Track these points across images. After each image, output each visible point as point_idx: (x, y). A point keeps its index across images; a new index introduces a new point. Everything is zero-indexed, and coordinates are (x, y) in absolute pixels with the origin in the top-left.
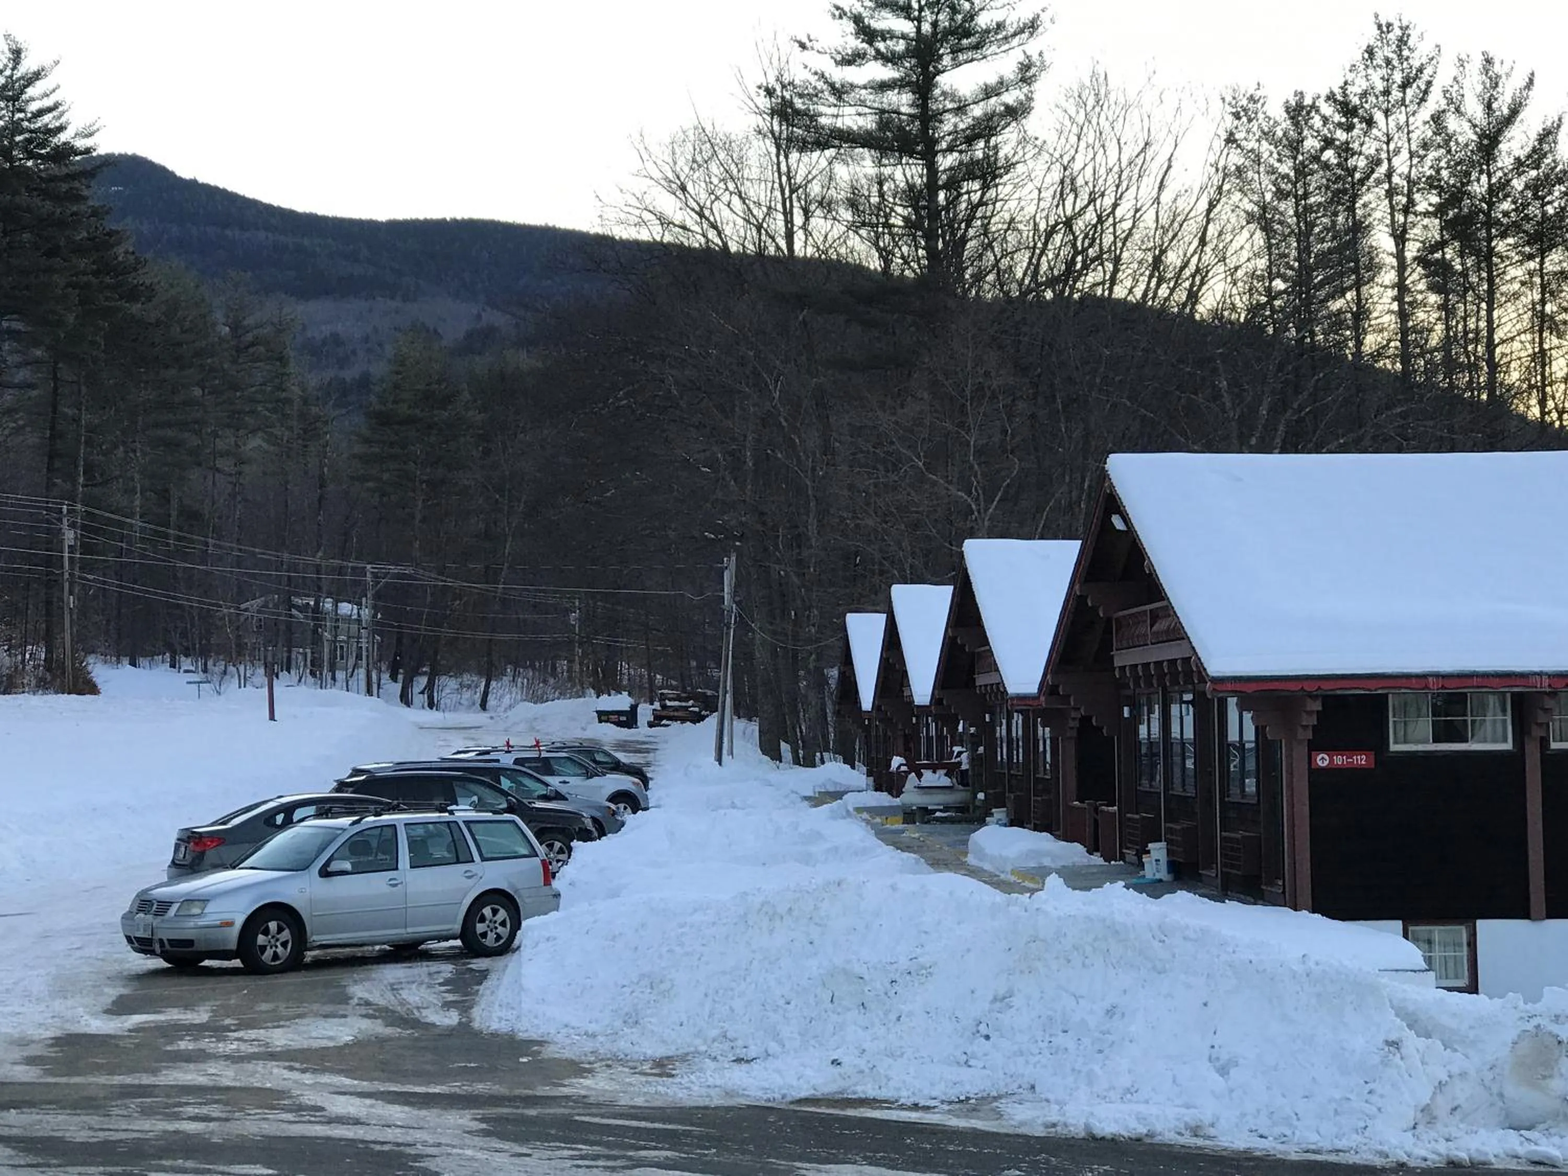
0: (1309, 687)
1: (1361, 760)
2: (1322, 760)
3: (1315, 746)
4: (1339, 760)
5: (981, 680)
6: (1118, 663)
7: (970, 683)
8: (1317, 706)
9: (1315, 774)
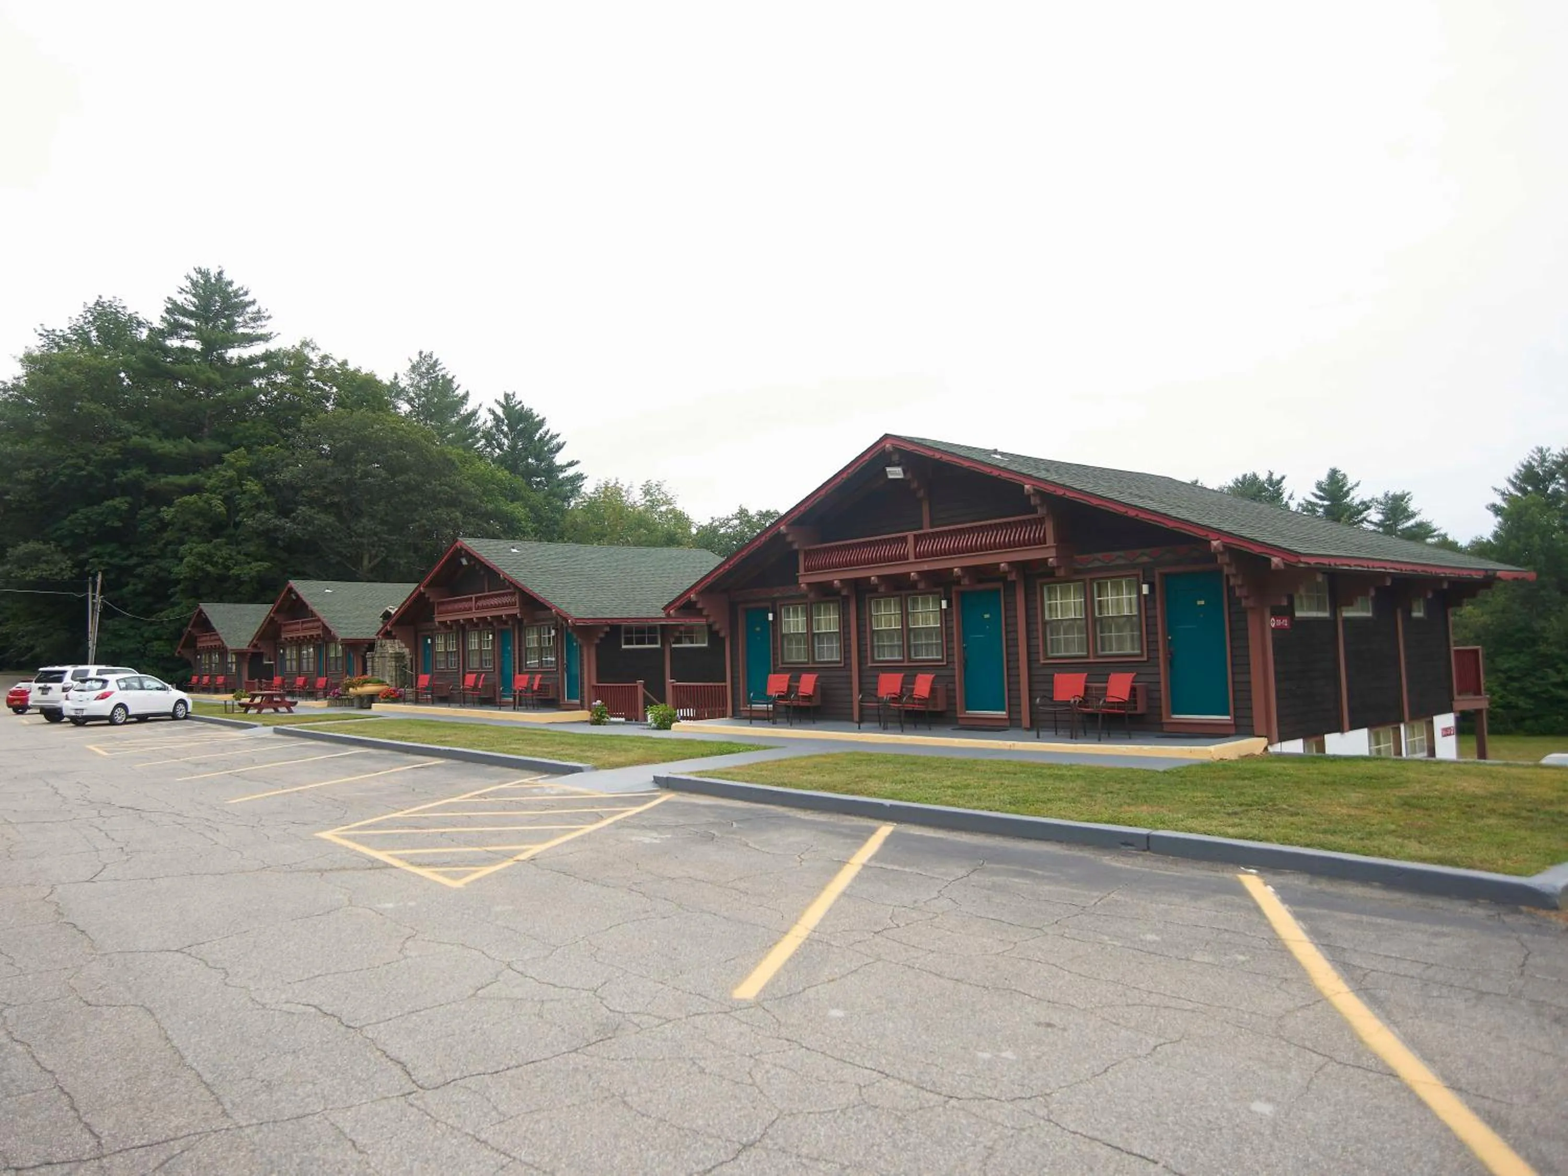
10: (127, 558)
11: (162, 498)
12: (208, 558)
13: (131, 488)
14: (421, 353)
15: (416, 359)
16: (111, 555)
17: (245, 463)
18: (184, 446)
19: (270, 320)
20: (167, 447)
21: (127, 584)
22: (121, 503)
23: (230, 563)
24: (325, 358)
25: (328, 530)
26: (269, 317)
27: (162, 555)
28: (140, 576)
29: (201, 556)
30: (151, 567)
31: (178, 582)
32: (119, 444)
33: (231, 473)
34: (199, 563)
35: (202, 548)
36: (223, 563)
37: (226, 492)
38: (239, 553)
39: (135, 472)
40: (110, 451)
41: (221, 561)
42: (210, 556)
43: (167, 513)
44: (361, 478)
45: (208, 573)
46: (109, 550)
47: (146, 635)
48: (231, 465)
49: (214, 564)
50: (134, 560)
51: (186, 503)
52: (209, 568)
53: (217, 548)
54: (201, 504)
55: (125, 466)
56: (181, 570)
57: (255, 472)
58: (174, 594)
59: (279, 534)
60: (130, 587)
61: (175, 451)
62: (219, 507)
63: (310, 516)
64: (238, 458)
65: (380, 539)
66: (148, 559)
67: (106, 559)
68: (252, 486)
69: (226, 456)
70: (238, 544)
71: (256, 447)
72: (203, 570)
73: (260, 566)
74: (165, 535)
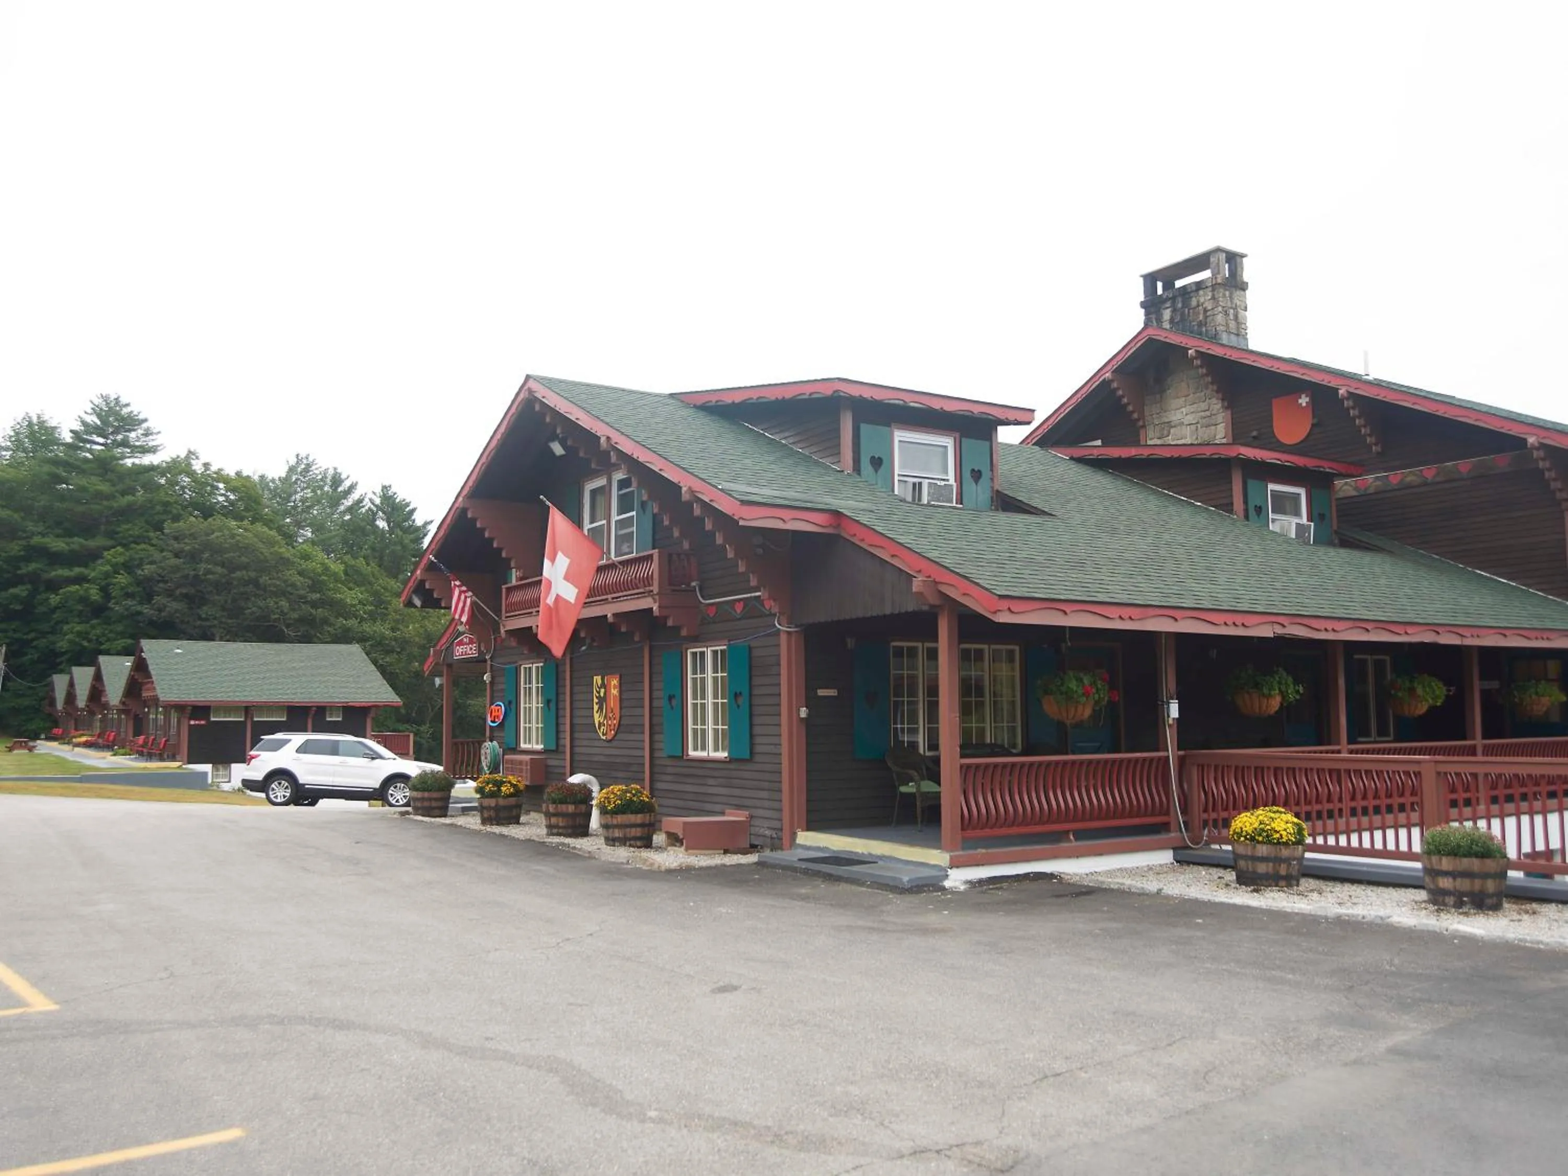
0: (189, 703)
1: (203, 722)
2: (192, 722)
3: (190, 719)
4: (197, 722)
5: (103, 699)
6: (144, 695)
7: (100, 700)
8: (190, 708)
9: (190, 726)
10: (27, 634)
11: (53, 586)
12: (83, 635)
13: (33, 579)
14: (298, 456)
15: (293, 461)
16: (14, 631)
17: (121, 559)
18: (77, 542)
19: (159, 435)
20: (58, 545)
21: (26, 654)
22: (21, 591)
23: (102, 639)
24: (206, 465)
25: (178, 615)
26: (159, 433)
27: (53, 632)
28: (35, 647)
29: (79, 634)
30: (44, 640)
31: (63, 654)
32: (23, 542)
33: (108, 568)
34: (77, 640)
35: (78, 628)
36: (97, 640)
37: (103, 583)
38: (111, 631)
39: (33, 566)
40: (15, 548)
41: (94, 638)
42: (87, 633)
43: (54, 599)
44: (205, 575)
45: (84, 648)
46: (13, 627)
47: (40, 694)
48: (109, 562)
49: (89, 641)
50: (32, 635)
51: (70, 592)
52: (85, 644)
53: (93, 627)
54: (81, 592)
55: (27, 559)
56: (62, 644)
57: (128, 567)
58: (61, 663)
59: (140, 618)
60: (30, 657)
61: (67, 548)
62: (94, 594)
63: (163, 604)
64: (116, 555)
65: (221, 622)
66: (44, 634)
67: (10, 634)
68: (122, 579)
69: (106, 553)
70: (109, 624)
71: (133, 545)
72: (81, 645)
73: (125, 642)
74: (55, 616)
